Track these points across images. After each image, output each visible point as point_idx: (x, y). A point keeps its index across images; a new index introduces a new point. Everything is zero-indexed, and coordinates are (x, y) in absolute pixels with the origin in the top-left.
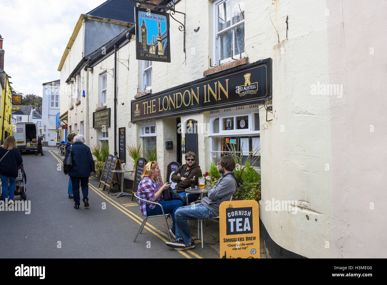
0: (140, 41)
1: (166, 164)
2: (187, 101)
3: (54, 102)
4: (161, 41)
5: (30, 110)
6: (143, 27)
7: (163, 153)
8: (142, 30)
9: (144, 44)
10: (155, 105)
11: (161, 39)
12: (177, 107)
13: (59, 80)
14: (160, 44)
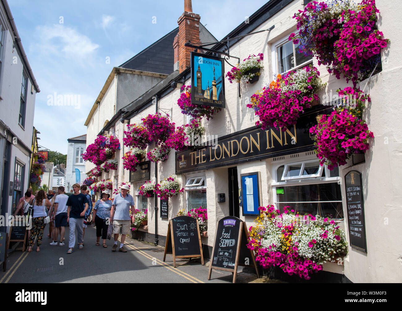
0: (196, 85)
1: (218, 219)
2: (245, 148)
3: (78, 158)
4: (215, 86)
5: (52, 167)
6: (199, 71)
7: (215, 207)
8: (197, 75)
9: (200, 88)
10: (204, 155)
11: (215, 84)
12: (233, 155)
13: (86, 135)
14: (214, 89)
